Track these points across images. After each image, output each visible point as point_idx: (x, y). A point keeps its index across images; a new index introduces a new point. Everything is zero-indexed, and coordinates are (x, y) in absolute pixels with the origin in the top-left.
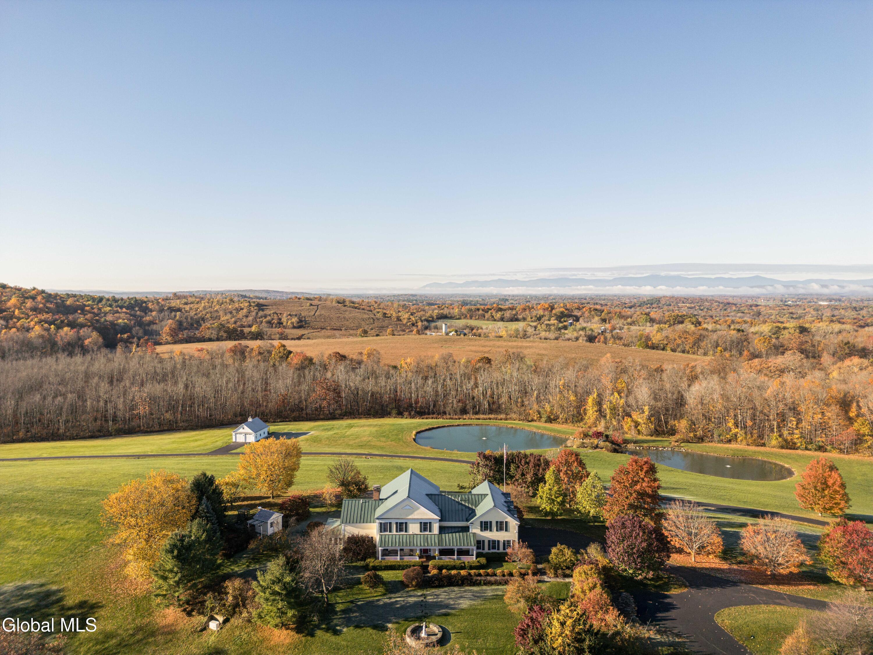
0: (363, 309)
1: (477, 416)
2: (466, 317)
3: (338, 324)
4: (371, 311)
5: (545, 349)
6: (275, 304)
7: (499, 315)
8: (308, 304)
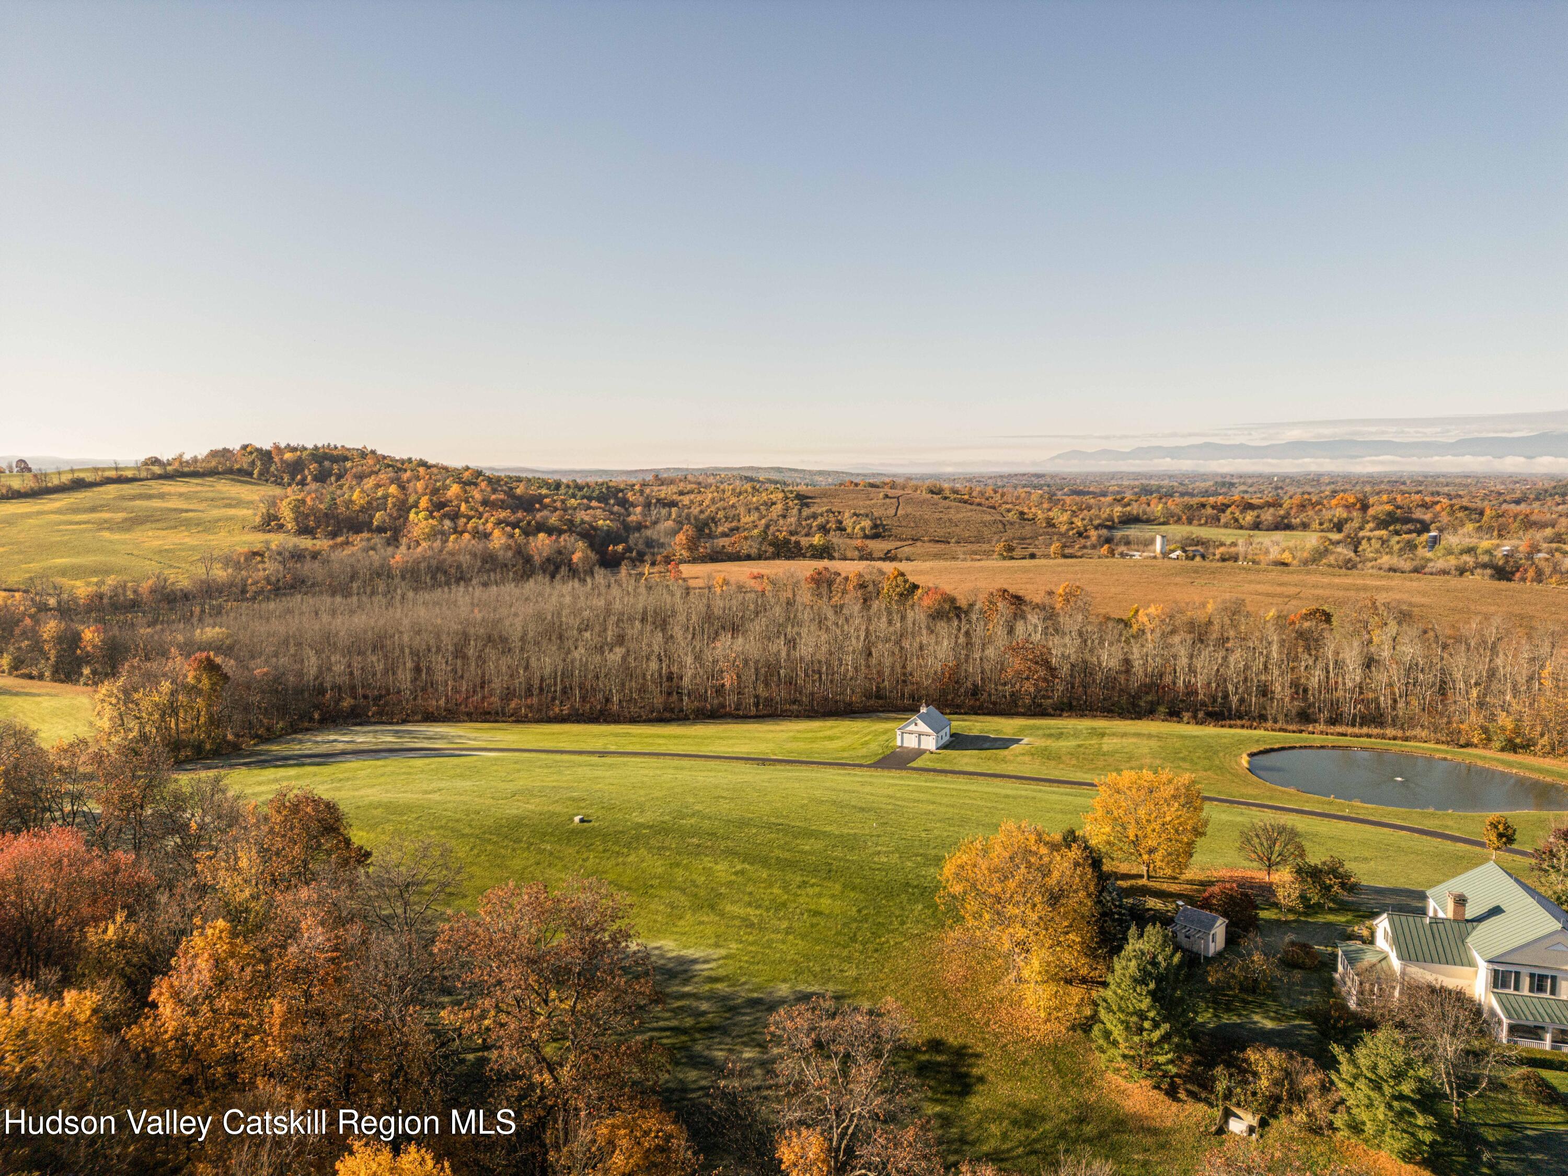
3: (941, 532)
8: (881, 495)
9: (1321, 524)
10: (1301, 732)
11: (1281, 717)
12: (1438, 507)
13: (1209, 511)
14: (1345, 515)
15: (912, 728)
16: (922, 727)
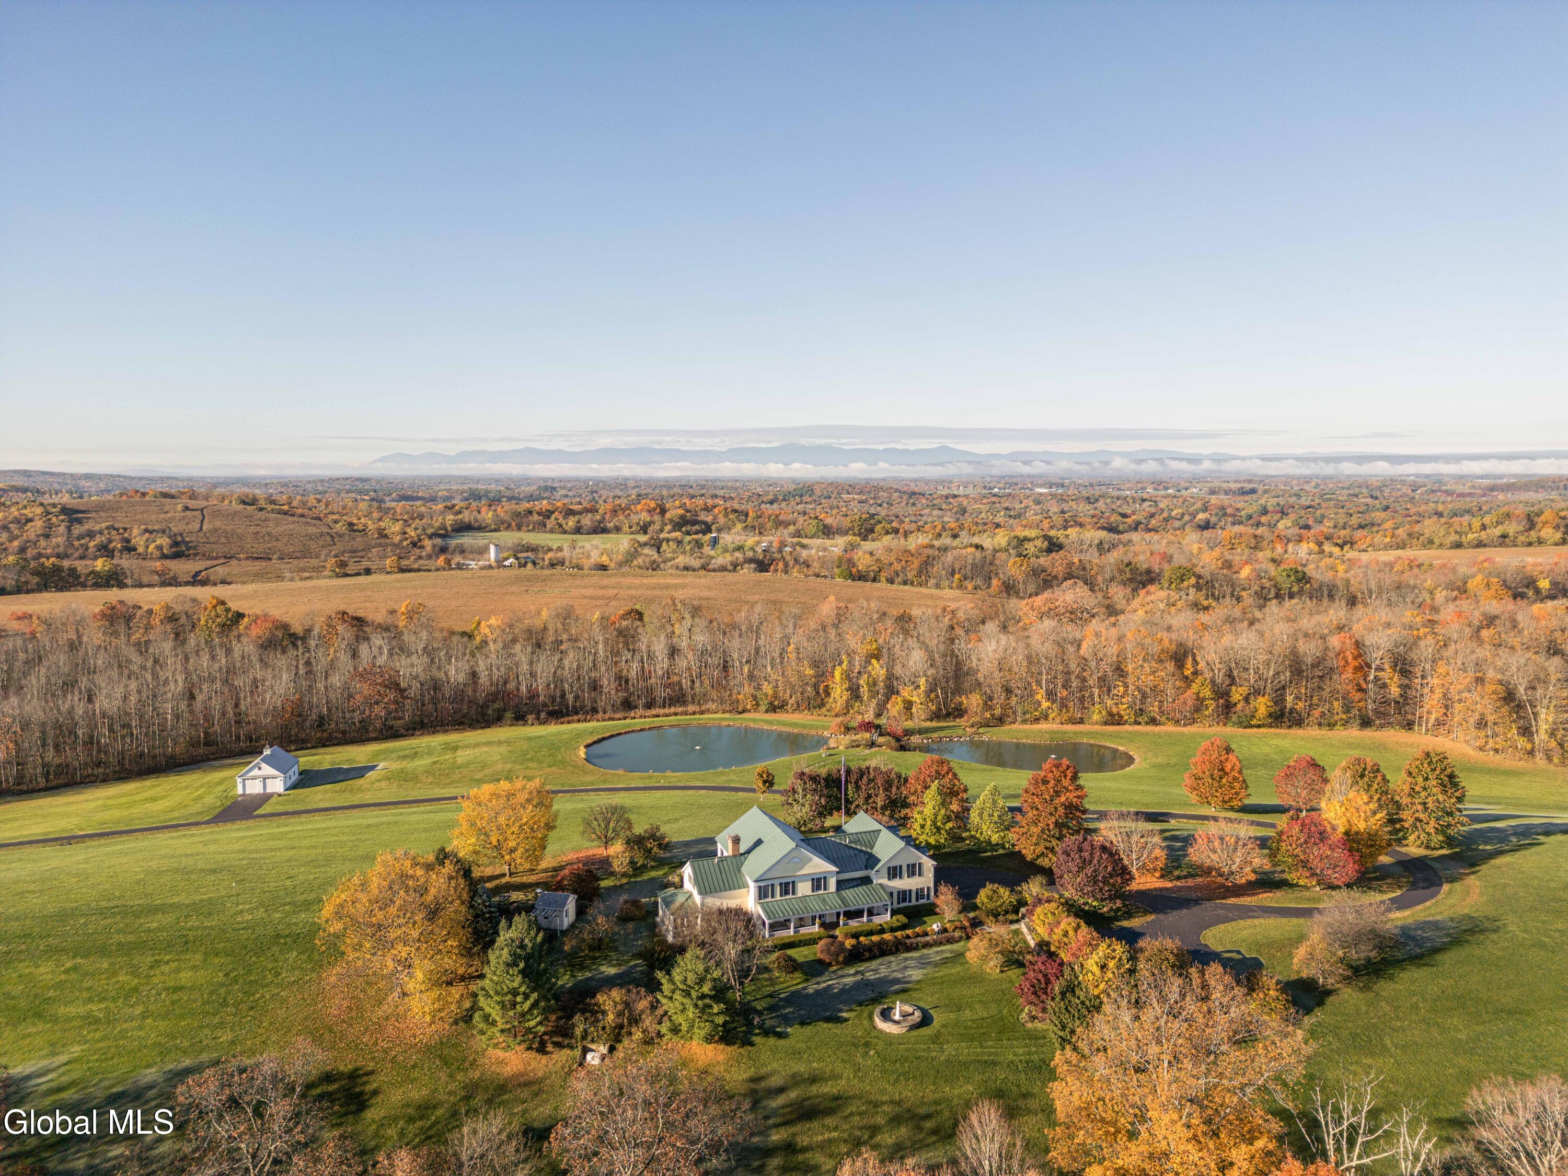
0: (302, 516)
1: (654, 712)
2: (508, 527)
3: (260, 548)
4: (320, 519)
5: (709, 588)
6: (100, 508)
7: (571, 523)
8: (180, 507)
9: (630, 527)
10: (625, 718)
11: (609, 708)
12: (716, 510)
13: (536, 517)
14: (648, 519)
15: (255, 772)
16: (267, 770)
